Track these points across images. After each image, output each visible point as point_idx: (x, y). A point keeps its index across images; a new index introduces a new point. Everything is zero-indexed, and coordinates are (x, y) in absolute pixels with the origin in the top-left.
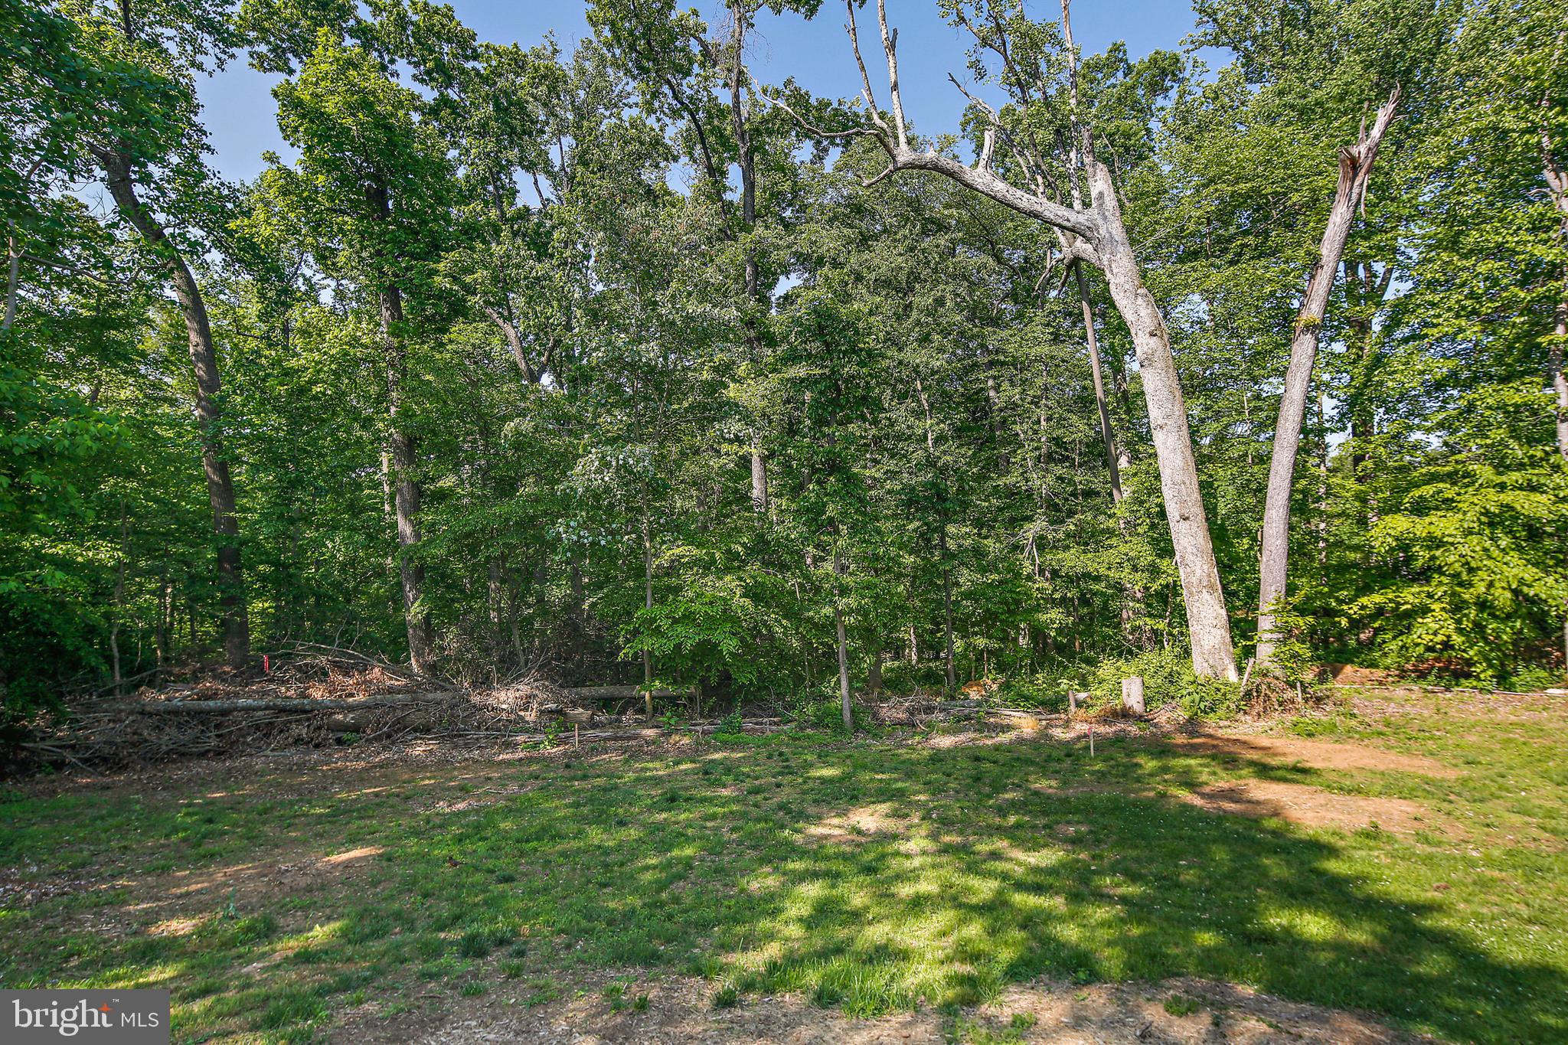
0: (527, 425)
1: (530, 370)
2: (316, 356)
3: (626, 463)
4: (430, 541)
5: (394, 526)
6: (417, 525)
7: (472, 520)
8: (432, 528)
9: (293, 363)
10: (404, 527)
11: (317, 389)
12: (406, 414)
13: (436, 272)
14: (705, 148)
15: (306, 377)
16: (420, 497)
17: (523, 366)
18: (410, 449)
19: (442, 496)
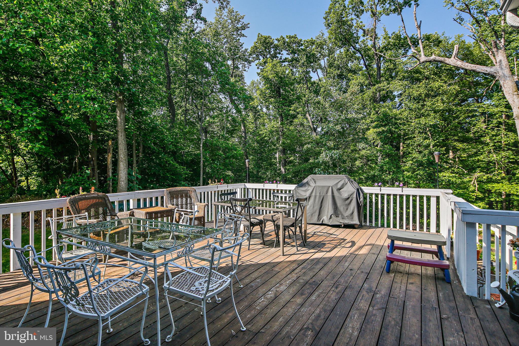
0: (309, 146)
1: (314, 127)
2: (266, 131)
3: (332, 156)
4: (288, 173)
5: (280, 169)
6: (285, 169)
7: (297, 168)
8: (288, 170)
9: (261, 133)
10: (283, 170)
11: (266, 138)
12: (283, 143)
13: (290, 110)
14: (364, 60)
15: (264, 135)
16: (286, 163)
17: (312, 127)
18: (284, 151)
19: (291, 162)
